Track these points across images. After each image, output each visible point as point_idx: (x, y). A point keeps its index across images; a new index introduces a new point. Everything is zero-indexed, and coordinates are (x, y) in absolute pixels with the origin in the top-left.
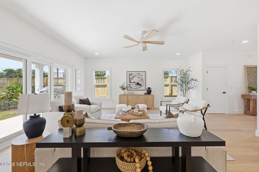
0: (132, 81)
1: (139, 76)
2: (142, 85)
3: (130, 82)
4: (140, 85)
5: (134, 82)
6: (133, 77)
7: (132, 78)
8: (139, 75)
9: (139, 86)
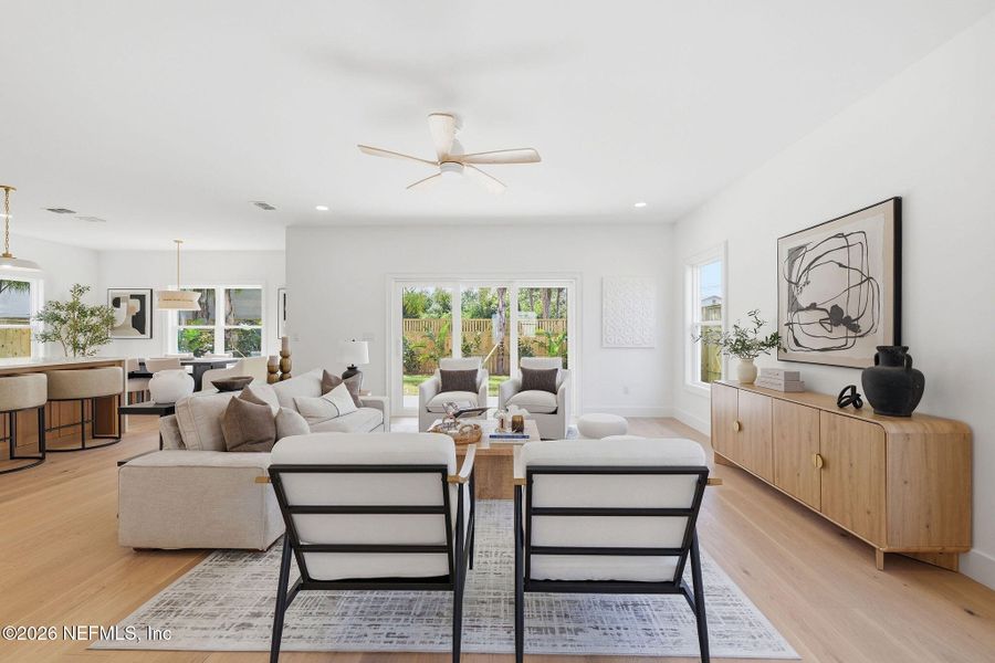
0: (804, 301)
1: (841, 256)
2: (864, 324)
3: (794, 307)
4: (851, 325)
5: (813, 307)
6: (808, 268)
7: (803, 280)
8: (842, 242)
9: (841, 330)
